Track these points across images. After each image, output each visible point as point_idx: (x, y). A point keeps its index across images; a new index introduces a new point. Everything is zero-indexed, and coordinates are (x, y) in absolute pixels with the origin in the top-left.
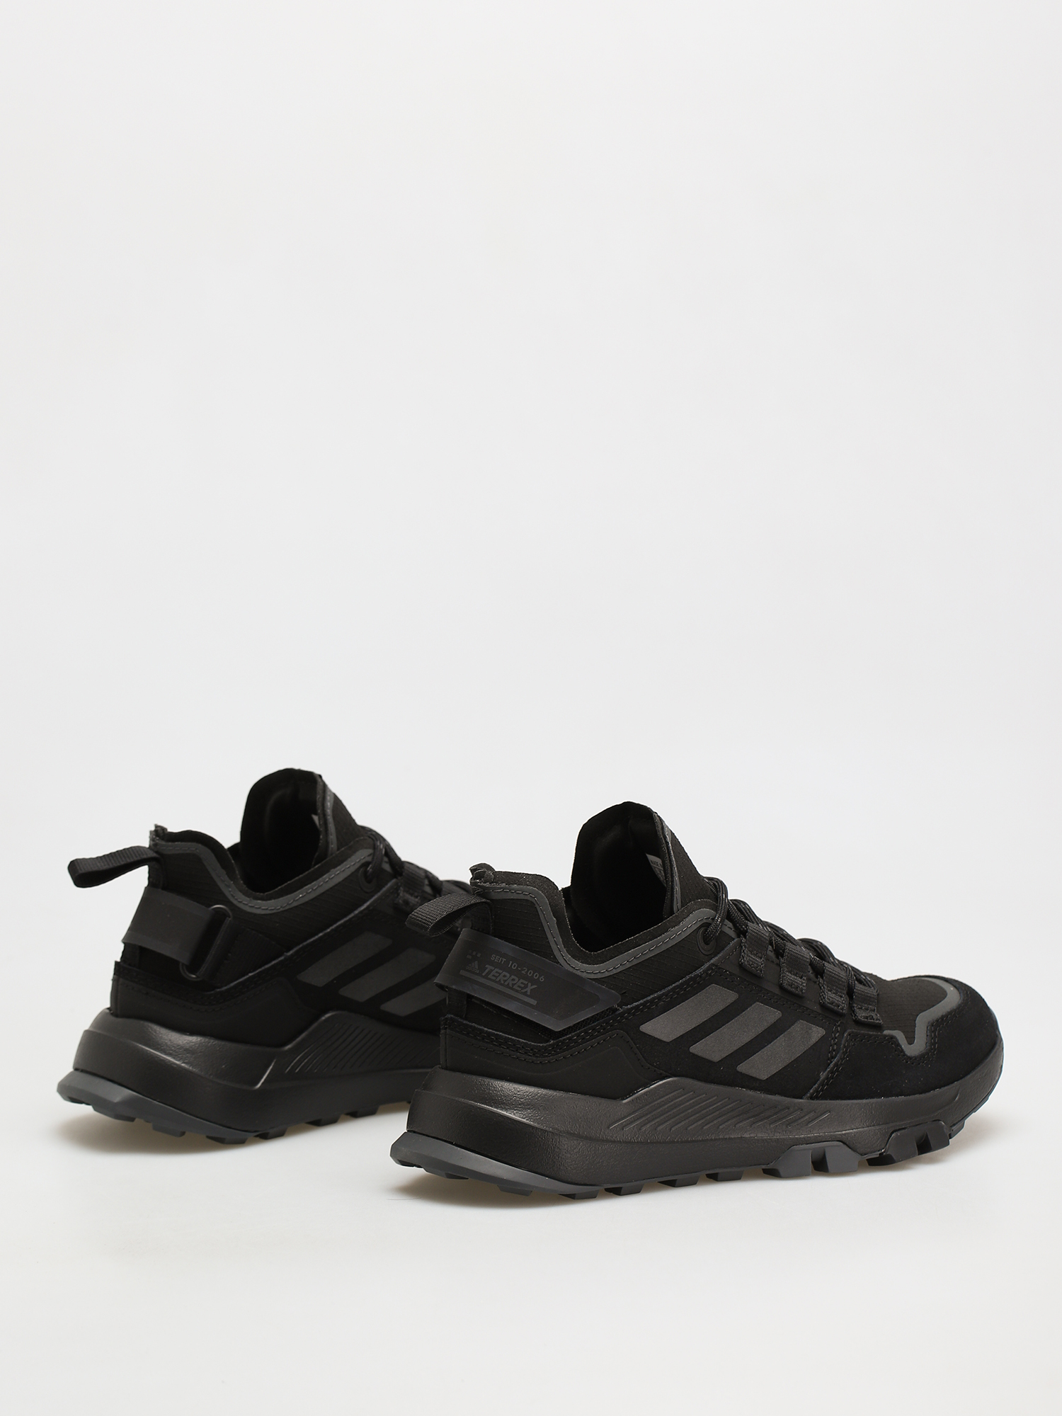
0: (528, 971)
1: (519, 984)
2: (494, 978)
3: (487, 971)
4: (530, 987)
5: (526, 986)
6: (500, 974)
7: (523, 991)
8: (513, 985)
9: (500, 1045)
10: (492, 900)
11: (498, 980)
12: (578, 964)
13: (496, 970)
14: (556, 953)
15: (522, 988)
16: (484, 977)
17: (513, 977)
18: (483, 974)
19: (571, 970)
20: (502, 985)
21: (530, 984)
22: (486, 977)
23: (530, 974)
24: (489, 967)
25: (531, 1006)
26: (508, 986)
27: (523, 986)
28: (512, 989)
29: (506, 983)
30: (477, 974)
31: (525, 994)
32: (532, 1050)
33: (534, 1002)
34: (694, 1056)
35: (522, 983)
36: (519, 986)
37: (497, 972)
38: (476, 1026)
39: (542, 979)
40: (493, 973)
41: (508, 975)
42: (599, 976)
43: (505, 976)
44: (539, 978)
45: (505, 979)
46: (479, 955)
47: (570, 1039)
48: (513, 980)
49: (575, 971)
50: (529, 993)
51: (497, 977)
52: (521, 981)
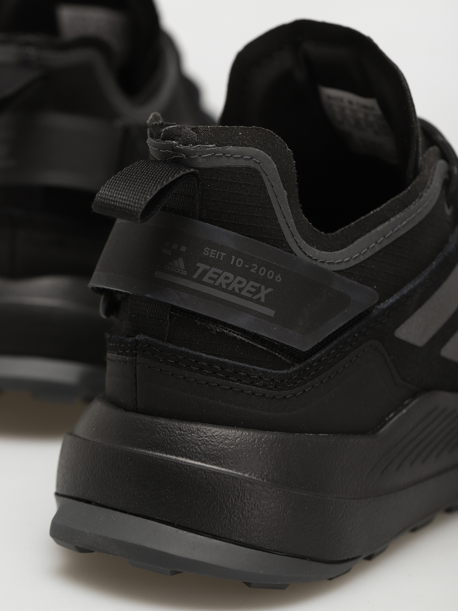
0: (258, 269)
1: (248, 288)
2: (212, 282)
3: (199, 272)
4: (264, 292)
5: (258, 291)
6: (219, 275)
7: (255, 297)
8: (241, 290)
9: (227, 377)
10: (199, 169)
11: (217, 284)
12: (314, 252)
13: (214, 269)
14: (289, 240)
15: (254, 294)
16: (196, 281)
17: (239, 278)
18: (195, 276)
19: (309, 260)
20: (223, 290)
21: (263, 287)
22: (199, 281)
23: (262, 272)
24: (202, 267)
25: (267, 317)
26: (232, 292)
27: (254, 290)
28: (239, 295)
29: (230, 288)
30: (183, 277)
31: (258, 301)
32: (273, 380)
33: (271, 313)
34: (446, 361)
35: (252, 286)
36: (248, 292)
37: (214, 273)
38: (190, 352)
39: (279, 279)
40: (210, 274)
41: (231, 276)
42: (343, 267)
43: (227, 278)
44: (274, 278)
45: (228, 281)
46: (183, 249)
47: (319, 360)
48: (240, 282)
49: (314, 263)
50: (263, 300)
51: (215, 280)
52: (252, 283)
